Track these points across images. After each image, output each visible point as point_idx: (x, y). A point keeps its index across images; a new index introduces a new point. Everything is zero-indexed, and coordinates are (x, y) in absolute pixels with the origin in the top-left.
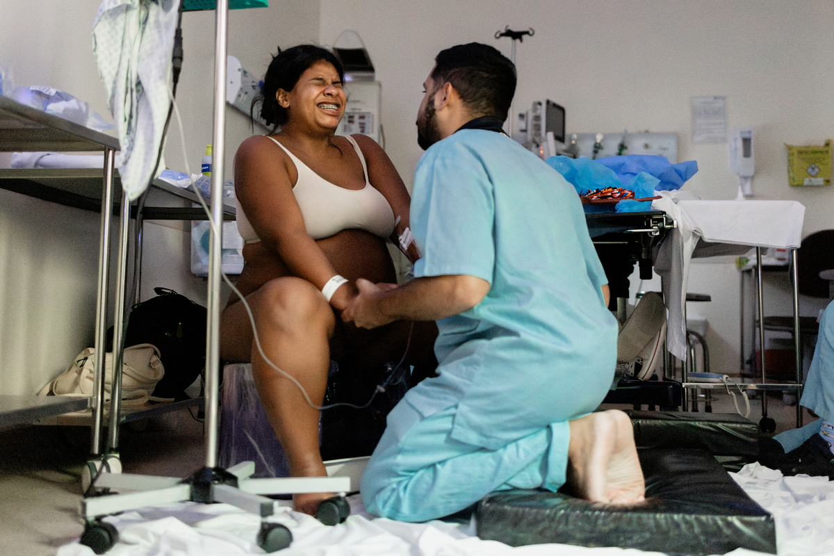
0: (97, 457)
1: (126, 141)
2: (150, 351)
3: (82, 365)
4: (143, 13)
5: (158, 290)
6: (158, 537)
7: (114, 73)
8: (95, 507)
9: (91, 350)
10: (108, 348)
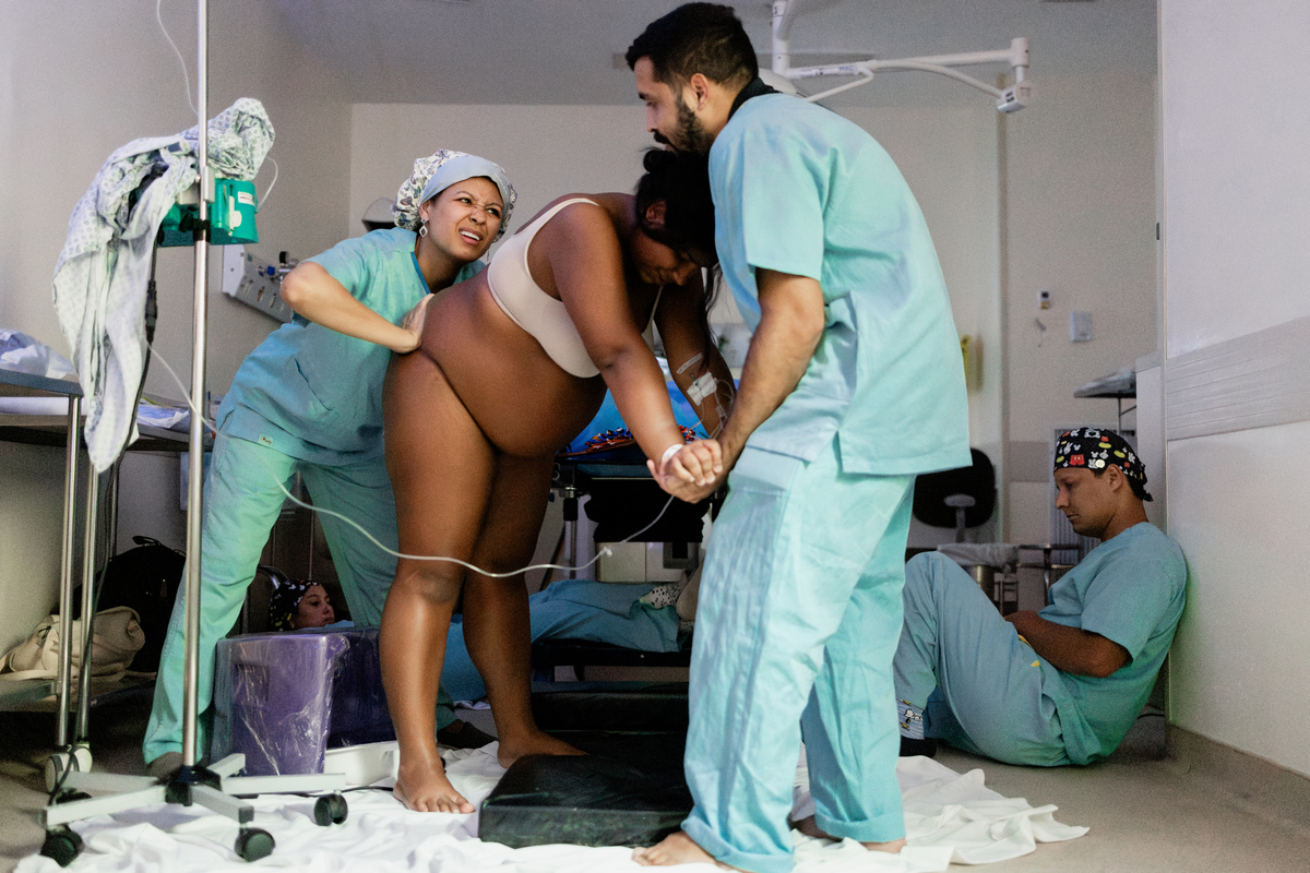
0: (63, 750)
1: (94, 403)
2: (128, 616)
3: (45, 636)
4: (111, 255)
5: (138, 539)
6: (131, 845)
7: (79, 328)
8: (58, 815)
9: (55, 618)
10: (76, 613)
